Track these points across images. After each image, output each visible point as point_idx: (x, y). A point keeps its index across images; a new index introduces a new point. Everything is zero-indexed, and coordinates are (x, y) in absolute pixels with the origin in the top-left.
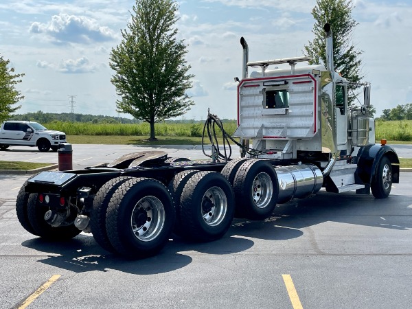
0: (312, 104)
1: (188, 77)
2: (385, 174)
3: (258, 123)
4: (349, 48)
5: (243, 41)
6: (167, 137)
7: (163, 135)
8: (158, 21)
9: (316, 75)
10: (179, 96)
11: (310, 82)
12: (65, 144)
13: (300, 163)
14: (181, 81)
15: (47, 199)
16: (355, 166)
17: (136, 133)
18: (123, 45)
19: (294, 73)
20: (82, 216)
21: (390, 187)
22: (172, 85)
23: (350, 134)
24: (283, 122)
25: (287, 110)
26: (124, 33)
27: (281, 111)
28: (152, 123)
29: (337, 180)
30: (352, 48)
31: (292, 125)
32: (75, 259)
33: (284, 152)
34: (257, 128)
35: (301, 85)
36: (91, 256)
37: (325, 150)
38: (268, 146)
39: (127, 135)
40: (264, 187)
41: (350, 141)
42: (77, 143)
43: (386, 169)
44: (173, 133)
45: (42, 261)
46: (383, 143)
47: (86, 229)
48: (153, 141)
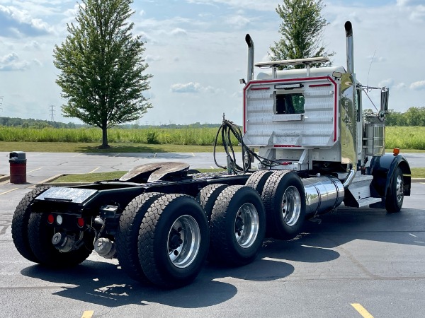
0: (331, 109)
1: (146, 78)
2: (398, 186)
3: (269, 130)
4: (318, 50)
5: (248, 38)
6: (120, 144)
7: (115, 142)
8: (111, 14)
9: (336, 78)
10: (136, 98)
11: (329, 85)
12: (17, 152)
13: (319, 174)
14: (137, 82)
15: (60, 220)
16: (371, 177)
17: (85, 140)
18: (69, 41)
19: (310, 75)
20: (104, 239)
21: (402, 200)
22: (128, 86)
23: (365, 143)
24: (297, 129)
25: (302, 116)
26: (71, 27)
27: (296, 117)
28: (104, 128)
29: (355, 193)
30: (322, 49)
31: (308, 132)
32: (96, 290)
33: (300, 162)
34: (267, 136)
35: (318, 88)
36: (114, 286)
37: (345, 161)
38: (279, 156)
39: (75, 141)
40: (291, 202)
41: (365, 150)
42: (31, 150)
43: (399, 181)
44: (127, 140)
45: (59, 294)
46: (396, 153)
47: (108, 254)
48: (105, 148)
